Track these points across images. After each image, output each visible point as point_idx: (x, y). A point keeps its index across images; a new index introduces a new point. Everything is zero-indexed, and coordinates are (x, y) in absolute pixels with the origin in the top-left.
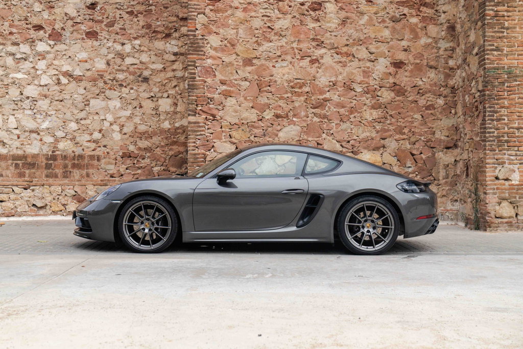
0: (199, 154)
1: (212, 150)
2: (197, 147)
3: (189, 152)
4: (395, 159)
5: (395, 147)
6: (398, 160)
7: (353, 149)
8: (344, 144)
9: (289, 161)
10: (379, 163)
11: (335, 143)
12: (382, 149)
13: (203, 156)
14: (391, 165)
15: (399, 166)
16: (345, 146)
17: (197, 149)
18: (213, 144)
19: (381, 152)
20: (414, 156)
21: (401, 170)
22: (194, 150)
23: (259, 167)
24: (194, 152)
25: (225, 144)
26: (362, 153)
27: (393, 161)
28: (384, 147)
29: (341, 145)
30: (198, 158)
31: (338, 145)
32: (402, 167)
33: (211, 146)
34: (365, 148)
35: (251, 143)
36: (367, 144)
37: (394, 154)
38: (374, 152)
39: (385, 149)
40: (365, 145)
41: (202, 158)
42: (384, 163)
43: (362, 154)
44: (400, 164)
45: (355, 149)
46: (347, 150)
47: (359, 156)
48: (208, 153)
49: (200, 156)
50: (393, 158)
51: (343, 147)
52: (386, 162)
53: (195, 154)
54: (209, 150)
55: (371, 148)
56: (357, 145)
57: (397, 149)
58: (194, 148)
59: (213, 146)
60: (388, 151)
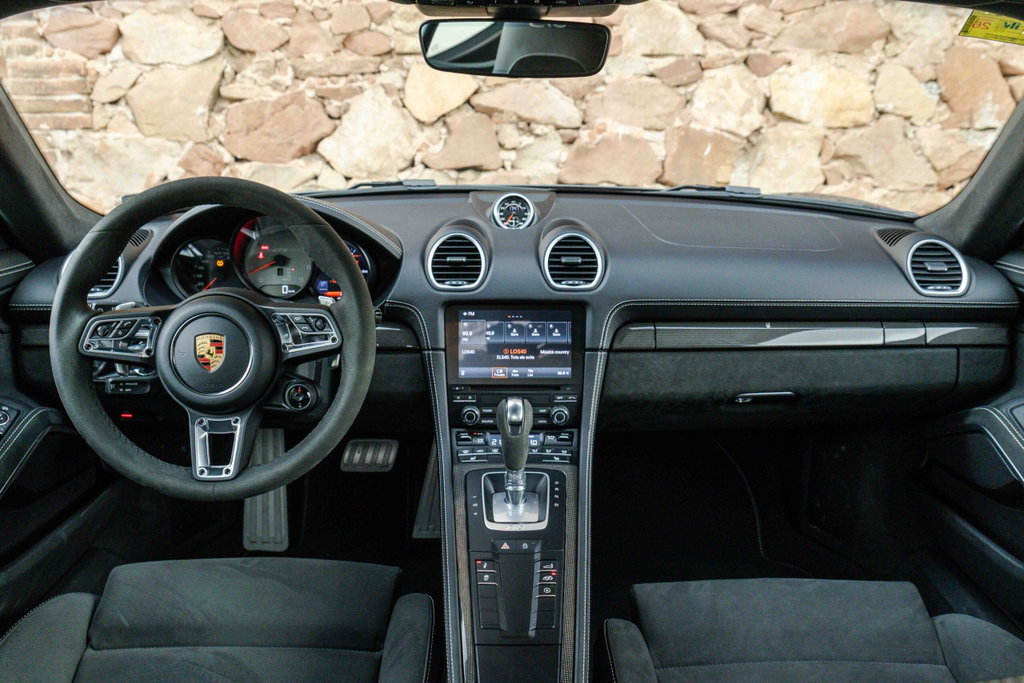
0: (55, 70)
1: (117, 52)
2: (43, 38)
3: (9, 61)
4: (930, 94)
5: (938, 35)
6: (943, 99)
7: (749, 45)
8: (712, 21)
9: (468, 102)
10: (861, 109)
11: (674, 21)
12: (878, 45)
13: (75, 78)
14: (907, 118)
15: (945, 125)
16: (716, 31)
17: (45, 47)
18: (115, 21)
19: (874, 59)
20: (1013, 81)
21: (950, 142)
22: (29, 51)
23: (335, 129)
24: (30, 60)
25: (171, 23)
26: (789, 63)
27: (921, 99)
28: (889, 36)
29: (699, 28)
30: (51, 90)
31: (686, 27)
32: (955, 131)
33: (110, 33)
34: (803, 43)
35: (293, 16)
36: (815, 20)
37: (930, 73)
38: (843, 59)
39: (891, 47)
40: (806, 29)
41: (72, 87)
42: (882, 113)
43: (792, 69)
44: (947, 115)
45: (760, 49)
46: (725, 51)
47: (774, 77)
48: (98, 65)
49: (63, 79)
50: (923, 89)
51: (706, 36)
52: (889, 107)
53: (38, 72)
54: (104, 53)
55: (831, 43)
56: (771, 26)
57: (945, 45)
58: (29, 42)
59: (119, 35)
60: (907, 56)
